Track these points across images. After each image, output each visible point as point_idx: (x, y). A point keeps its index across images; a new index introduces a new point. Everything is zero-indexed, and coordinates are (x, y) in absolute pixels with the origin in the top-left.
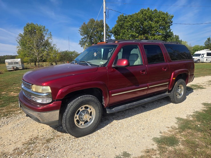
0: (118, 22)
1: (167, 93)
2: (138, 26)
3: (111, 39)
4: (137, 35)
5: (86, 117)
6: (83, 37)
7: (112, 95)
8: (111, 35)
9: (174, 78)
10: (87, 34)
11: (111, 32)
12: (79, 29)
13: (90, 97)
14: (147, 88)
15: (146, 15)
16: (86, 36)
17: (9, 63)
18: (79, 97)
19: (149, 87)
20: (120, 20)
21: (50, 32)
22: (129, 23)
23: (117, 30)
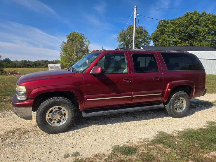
0: (158, 27)
1: (162, 105)
2: (181, 31)
3: (150, 46)
4: (180, 41)
5: (57, 116)
6: (120, 44)
7: (87, 100)
8: (150, 41)
9: (170, 90)
10: (124, 41)
11: (150, 39)
12: (117, 36)
13: (62, 99)
14: (131, 96)
15: (191, 19)
16: (123, 42)
17: (51, 67)
18: (51, 99)
19: (134, 96)
20: (160, 25)
21: (89, 40)
22: (171, 28)
23: (156, 37)
